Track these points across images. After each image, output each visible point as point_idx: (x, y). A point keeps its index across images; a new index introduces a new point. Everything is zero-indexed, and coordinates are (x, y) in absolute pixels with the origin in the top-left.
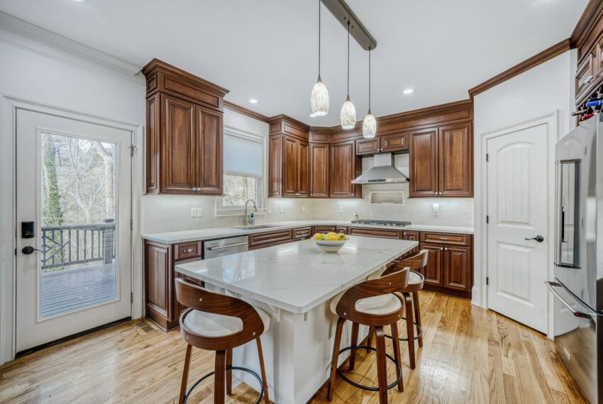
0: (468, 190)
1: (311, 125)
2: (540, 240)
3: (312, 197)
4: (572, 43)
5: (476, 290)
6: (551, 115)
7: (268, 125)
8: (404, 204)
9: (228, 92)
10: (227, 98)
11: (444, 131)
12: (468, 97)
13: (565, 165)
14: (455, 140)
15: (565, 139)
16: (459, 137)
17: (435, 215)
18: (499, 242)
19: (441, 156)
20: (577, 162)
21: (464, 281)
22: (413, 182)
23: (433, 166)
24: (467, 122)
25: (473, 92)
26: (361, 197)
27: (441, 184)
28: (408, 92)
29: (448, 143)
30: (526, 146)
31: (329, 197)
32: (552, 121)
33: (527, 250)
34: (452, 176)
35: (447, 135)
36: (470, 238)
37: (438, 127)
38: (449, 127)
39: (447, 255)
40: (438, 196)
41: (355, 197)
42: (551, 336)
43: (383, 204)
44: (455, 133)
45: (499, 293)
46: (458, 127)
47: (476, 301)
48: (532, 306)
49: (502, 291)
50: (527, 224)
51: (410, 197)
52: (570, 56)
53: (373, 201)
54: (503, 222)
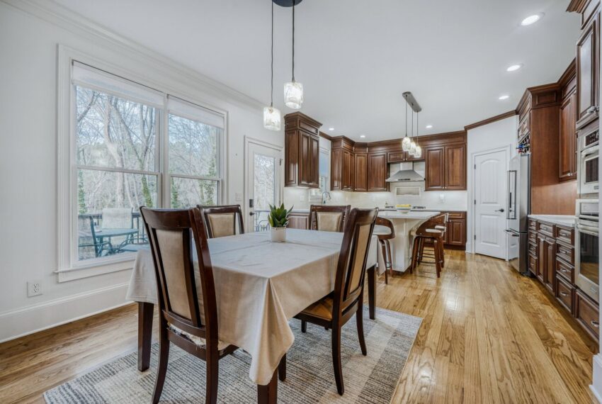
0: (463, 186)
1: (356, 141)
2: (502, 211)
3: (356, 191)
4: (517, 112)
5: (468, 244)
6: (507, 146)
7: (330, 142)
8: (420, 195)
9: (321, 125)
10: (321, 129)
11: (448, 149)
12: (463, 129)
13: (511, 173)
14: (455, 155)
15: (514, 159)
16: (458, 153)
17: (441, 201)
18: (481, 214)
19: (446, 164)
20: (516, 171)
21: (461, 239)
22: (428, 180)
23: (441, 171)
24: (463, 144)
25: (467, 128)
26: (389, 191)
27: (447, 182)
28: (429, 127)
29: (450, 156)
30: (496, 162)
31: (367, 191)
32: (508, 149)
33: (495, 217)
34: (453, 177)
35: (450, 151)
36: (465, 214)
37: (445, 146)
38: (451, 147)
39: (451, 224)
40: (444, 190)
41: (386, 191)
42: (507, 260)
43: (405, 195)
44: (455, 151)
45: (482, 243)
46: (457, 147)
47: (468, 250)
48: (498, 246)
49: (484, 242)
50: (496, 203)
51: (426, 190)
52: (515, 118)
53: (398, 194)
54: (484, 203)
